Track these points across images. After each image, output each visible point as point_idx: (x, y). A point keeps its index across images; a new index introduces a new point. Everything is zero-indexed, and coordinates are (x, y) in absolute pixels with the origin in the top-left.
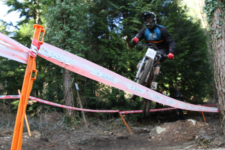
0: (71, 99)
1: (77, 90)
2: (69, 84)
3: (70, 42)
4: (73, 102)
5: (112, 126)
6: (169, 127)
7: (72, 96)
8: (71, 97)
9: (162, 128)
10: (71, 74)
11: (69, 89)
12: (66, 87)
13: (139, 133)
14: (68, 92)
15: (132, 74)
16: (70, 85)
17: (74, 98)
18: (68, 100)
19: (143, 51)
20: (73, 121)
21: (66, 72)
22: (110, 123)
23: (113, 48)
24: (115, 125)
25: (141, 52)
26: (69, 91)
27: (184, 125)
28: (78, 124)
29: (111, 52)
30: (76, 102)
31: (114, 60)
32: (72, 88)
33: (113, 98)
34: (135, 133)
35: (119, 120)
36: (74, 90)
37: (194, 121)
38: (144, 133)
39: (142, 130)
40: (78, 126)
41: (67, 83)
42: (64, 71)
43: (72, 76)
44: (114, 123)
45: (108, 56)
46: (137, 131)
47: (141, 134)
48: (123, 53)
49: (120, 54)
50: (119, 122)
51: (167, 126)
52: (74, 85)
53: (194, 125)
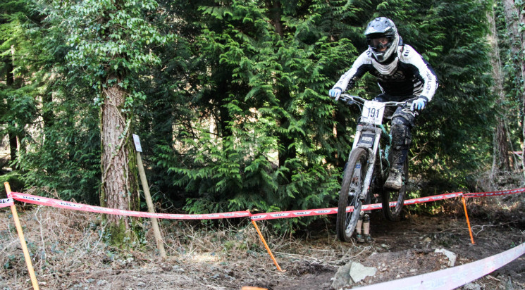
0: (121, 178)
1: (136, 152)
2: (117, 138)
3: (121, 22)
4: (128, 187)
5: (228, 248)
6: (383, 265)
7: (125, 171)
8: (122, 172)
9: (366, 268)
10: (123, 111)
11: (118, 150)
12: (110, 144)
13: (302, 273)
14: (113, 159)
15: (285, 109)
16: (120, 139)
17: (129, 176)
18: (114, 180)
19: (319, 46)
20: (129, 238)
21: (109, 103)
22: (223, 239)
23: (236, 36)
24: (237, 248)
25: (311, 48)
26: (118, 155)
27: (425, 262)
28: (141, 247)
29: (231, 47)
30: (134, 187)
31: (237, 69)
32: (125, 147)
33: (232, 173)
34: (292, 272)
35: (245, 231)
36: (129, 153)
37: (451, 253)
38: (313, 273)
39: (308, 265)
40: (141, 251)
41: (111, 134)
42: (103, 99)
43: (124, 115)
44: (234, 241)
45: (222, 57)
46: (295, 266)
47: (306, 275)
48: (262, 51)
49: (255, 52)
50: (247, 239)
51: (380, 263)
52: (129, 138)
53: (452, 265)
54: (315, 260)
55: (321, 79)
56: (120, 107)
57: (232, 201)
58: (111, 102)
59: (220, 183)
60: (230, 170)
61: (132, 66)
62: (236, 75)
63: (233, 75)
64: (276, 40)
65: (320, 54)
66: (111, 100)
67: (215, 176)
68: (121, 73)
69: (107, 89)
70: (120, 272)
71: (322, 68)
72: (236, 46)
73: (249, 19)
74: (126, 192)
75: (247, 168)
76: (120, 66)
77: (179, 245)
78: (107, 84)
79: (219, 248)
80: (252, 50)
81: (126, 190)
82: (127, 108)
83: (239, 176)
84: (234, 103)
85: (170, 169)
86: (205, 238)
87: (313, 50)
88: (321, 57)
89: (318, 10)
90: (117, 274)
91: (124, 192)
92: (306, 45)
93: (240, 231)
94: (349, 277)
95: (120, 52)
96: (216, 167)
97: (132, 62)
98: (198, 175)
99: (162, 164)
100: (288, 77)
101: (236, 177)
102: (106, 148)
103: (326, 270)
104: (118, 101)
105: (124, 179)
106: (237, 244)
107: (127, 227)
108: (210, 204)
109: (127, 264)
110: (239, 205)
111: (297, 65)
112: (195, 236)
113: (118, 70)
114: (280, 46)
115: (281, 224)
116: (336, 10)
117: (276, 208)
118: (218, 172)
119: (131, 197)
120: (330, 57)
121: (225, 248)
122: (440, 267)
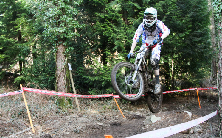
1: (69, 70)
2: (62, 65)
3: (64, 19)
4: (66, 84)
6: (164, 116)
7: (65, 78)
8: (64, 78)
9: (157, 117)
10: (64, 54)
11: (62, 70)
12: (59, 67)
13: (132, 119)
14: (60, 73)
17: (66, 79)
18: (61, 81)
20: (66, 104)
21: (59, 51)
22: (102, 104)
23: (110, 25)
26: (62, 72)
27: (180, 116)
28: (71, 107)
29: (108, 29)
30: (68, 84)
31: (110, 38)
32: (65, 68)
33: (108, 79)
34: (129, 118)
35: (111, 102)
36: (67, 71)
37: (190, 113)
38: (137, 118)
39: (135, 115)
40: (71, 109)
41: (60, 63)
42: (57, 50)
43: (65, 56)
44: (107, 105)
45: (104, 33)
46: (130, 116)
47: (134, 119)
48: (119, 31)
50: (112, 105)
51: (162, 116)
52: (67, 65)
53: (190, 117)
54: (138, 113)
57: (108, 90)
59: (103, 83)
60: (107, 78)
61: (68, 37)
62: (110, 40)
63: (108, 40)
64: (126, 27)
67: (101, 80)
68: (64, 39)
69: (58, 46)
70: (62, 117)
72: (110, 29)
73: (115, 18)
76: (64, 37)
77: (85, 106)
78: (58, 44)
79: (101, 108)
80: (116, 31)
82: (66, 53)
84: (109, 51)
85: (83, 76)
86: (95, 104)
89: (142, 15)
91: (64, 86)
93: (109, 101)
94: (151, 121)
95: (64, 31)
96: (101, 76)
97: (68, 35)
99: (80, 75)
100: (130, 42)
102: (58, 69)
103: (142, 118)
104: (63, 50)
105: (64, 81)
106: (108, 107)
107: (65, 99)
108: (98, 90)
109: (65, 114)
110: (111, 91)
112: (91, 103)
113: (63, 38)
114: (127, 29)
118: (103, 78)
119: (67, 88)
121: (103, 108)
122: (185, 118)
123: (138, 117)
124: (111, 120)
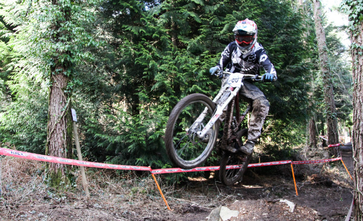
0: (61, 139)
1: (73, 121)
2: (60, 111)
3: (69, 29)
4: (65, 146)
5: (134, 193)
6: (244, 209)
7: (64, 134)
8: (62, 135)
9: (231, 211)
10: (65, 91)
11: (60, 119)
12: (54, 114)
13: (185, 213)
14: (56, 125)
16: (62, 111)
17: (67, 138)
18: (56, 140)
19: (203, 57)
20: (64, 182)
21: (55, 85)
22: (131, 186)
23: (147, 46)
24: (140, 193)
25: (198, 58)
26: (60, 123)
27: (273, 209)
28: (72, 189)
29: (144, 53)
30: (70, 146)
31: (147, 69)
32: (65, 117)
33: (140, 140)
34: (178, 211)
35: (146, 181)
36: (68, 121)
37: (291, 203)
38: (193, 212)
39: (189, 207)
40: (72, 192)
41: (56, 108)
42: (52, 83)
43: (66, 94)
44: (138, 187)
45: (137, 60)
46: (181, 207)
47: (188, 214)
48: (164, 57)
49: (160, 58)
50: (147, 187)
51: (241, 208)
52: (69, 111)
53: (292, 211)
54: (194, 204)
55: (204, 79)
56: (63, 89)
57: (138, 160)
58: (57, 85)
59: (131, 146)
60: (138, 137)
61: (74, 60)
62: (146, 73)
63: (144, 73)
64: (175, 50)
65: (204, 62)
66: (57, 83)
67: (127, 141)
68: (66, 65)
69: (55, 76)
70: (55, 207)
71: (204, 71)
72: (147, 52)
73: (157, 35)
74: (64, 149)
75: (151, 137)
76: (66, 60)
77: (99, 188)
78: (55, 72)
79: (127, 192)
80: (157, 57)
81: (64, 148)
82: (68, 90)
83: (144, 142)
84: (144, 92)
85: (96, 135)
86: (118, 185)
87: (199, 60)
88: (204, 64)
89: (204, 32)
90: (53, 208)
91: (62, 149)
92: (194, 56)
93: (142, 180)
94: (219, 216)
95: (66, 50)
96: (128, 135)
97: (74, 58)
98: (115, 140)
99: (90, 132)
100: (181, 76)
101: (142, 142)
102: (51, 117)
103: (202, 211)
104: (62, 84)
105: (63, 140)
106: (140, 190)
107: (63, 174)
108: (122, 160)
109: (61, 201)
110: (144, 162)
111: (188, 68)
112: (111, 183)
113: (64, 63)
114: (177, 55)
115: (171, 177)
116: (216, 33)
117: (169, 166)
118: (130, 139)
119: (67, 153)
120: (210, 65)
121: (132, 192)
122: (284, 213)
123: (195, 210)
124: (146, 214)
